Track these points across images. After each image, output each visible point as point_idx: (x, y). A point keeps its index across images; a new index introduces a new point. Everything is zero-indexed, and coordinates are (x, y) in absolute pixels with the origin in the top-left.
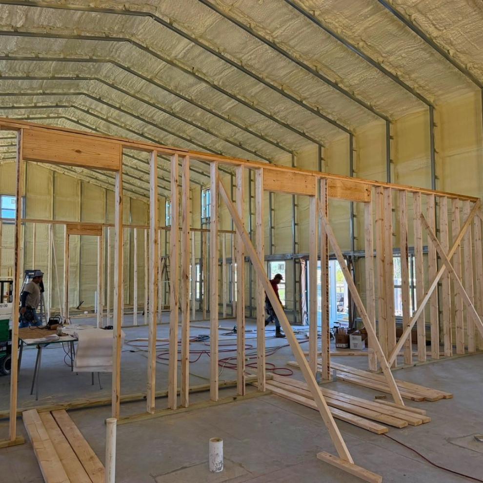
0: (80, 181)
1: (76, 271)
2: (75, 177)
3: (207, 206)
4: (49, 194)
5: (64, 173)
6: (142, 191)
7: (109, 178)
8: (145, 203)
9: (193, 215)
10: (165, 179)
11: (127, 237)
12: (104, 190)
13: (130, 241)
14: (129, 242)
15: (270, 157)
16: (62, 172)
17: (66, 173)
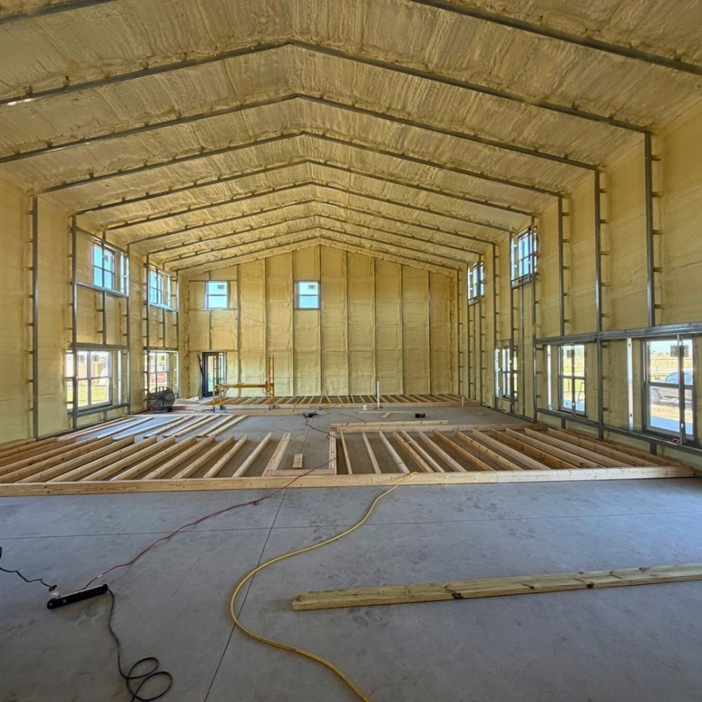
0: (373, 260)
1: (372, 356)
2: (368, 255)
3: (521, 262)
4: (343, 276)
5: (357, 253)
6: (439, 259)
7: (401, 249)
8: (447, 276)
9: (501, 279)
10: (459, 233)
11: (426, 318)
12: (400, 266)
13: (430, 322)
14: (428, 323)
15: (648, 122)
16: (355, 251)
17: (359, 252)
